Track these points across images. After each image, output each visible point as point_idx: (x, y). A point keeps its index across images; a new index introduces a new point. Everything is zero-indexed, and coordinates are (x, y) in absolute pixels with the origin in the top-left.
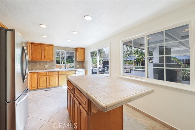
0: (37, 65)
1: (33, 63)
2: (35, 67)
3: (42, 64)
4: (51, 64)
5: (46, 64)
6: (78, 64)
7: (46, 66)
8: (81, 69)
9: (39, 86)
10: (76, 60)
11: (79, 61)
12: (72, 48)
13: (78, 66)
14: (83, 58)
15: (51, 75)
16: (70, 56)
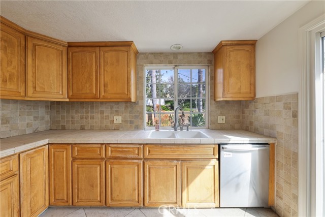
0: (95, 115)
1: (84, 110)
2: (90, 120)
3: (107, 112)
4: (130, 112)
5: (117, 113)
6: (221, 114)
7: (118, 119)
8: (247, 140)
9: (78, 197)
10: (214, 96)
11: (227, 102)
12: (200, 54)
13: (221, 119)
14: (245, 88)
15: (116, 158)
16: (191, 98)
